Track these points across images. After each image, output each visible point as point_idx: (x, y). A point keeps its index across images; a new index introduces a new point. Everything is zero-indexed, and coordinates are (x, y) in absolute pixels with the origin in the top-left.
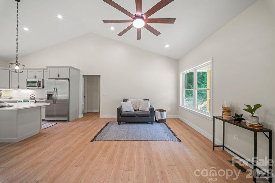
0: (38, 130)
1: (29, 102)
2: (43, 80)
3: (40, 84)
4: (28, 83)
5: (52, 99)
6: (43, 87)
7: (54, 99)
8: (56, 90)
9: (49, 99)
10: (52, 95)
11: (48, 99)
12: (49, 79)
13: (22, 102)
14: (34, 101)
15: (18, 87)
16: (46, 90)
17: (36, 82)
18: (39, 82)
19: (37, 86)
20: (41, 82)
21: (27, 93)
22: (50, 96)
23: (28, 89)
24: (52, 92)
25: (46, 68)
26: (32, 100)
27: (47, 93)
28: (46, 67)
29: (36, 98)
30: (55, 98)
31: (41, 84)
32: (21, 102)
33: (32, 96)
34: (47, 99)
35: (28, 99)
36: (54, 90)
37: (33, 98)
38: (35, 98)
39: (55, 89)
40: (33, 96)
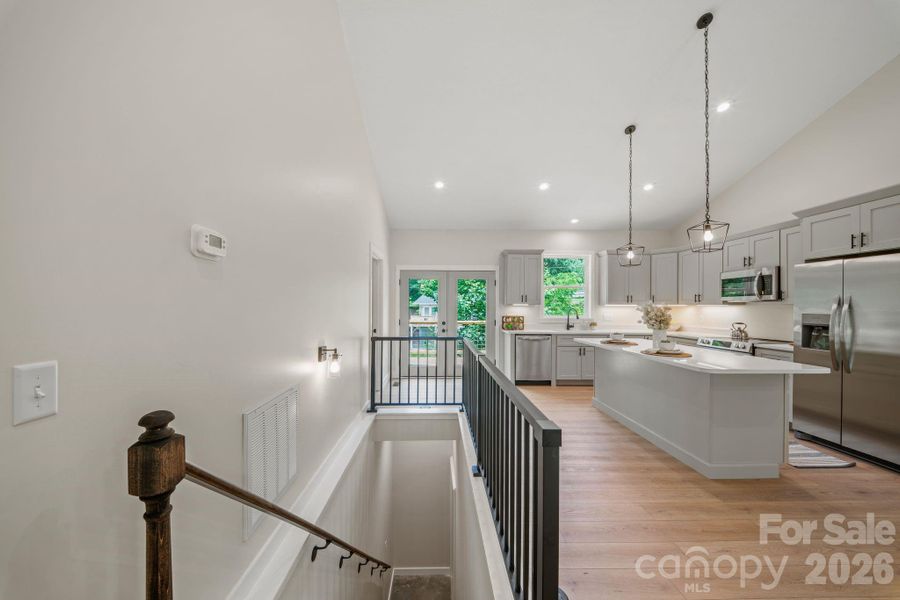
0: (776, 465)
1: (732, 348)
2: (779, 269)
3: (767, 286)
4: (725, 282)
5: (829, 345)
6: (780, 296)
7: (837, 347)
8: (846, 307)
9: (808, 346)
10: (826, 328)
11: (804, 345)
12: (807, 261)
13: (711, 345)
14: (748, 345)
15: (698, 299)
16: (795, 308)
17: (751, 279)
18: (762, 278)
19: (756, 292)
20: (771, 276)
21: (721, 317)
22: (814, 333)
23: (725, 303)
24: (828, 316)
25: (796, 218)
26: (741, 344)
27: (801, 319)
28: (796, 214)
29: (749, 336)
30: (843, 344)
31: (769, 287)
32: (709, 343)
33: (737, 326)
34: (800, 343)
35: (726, 337)
36: (835, 306)
37: (741, 335)
38: (746, 336)
39: (840, 304)
40: (742, 327)
